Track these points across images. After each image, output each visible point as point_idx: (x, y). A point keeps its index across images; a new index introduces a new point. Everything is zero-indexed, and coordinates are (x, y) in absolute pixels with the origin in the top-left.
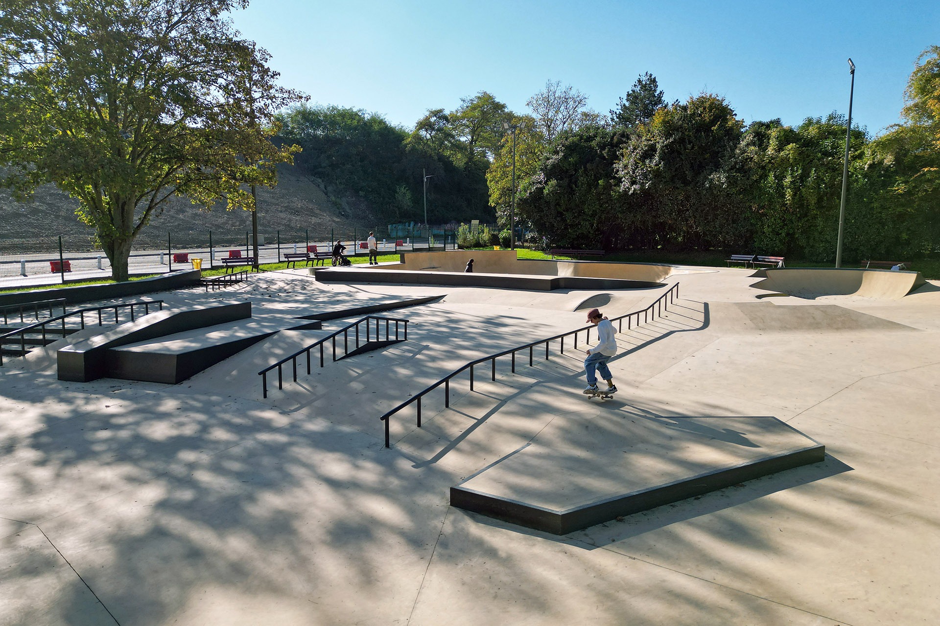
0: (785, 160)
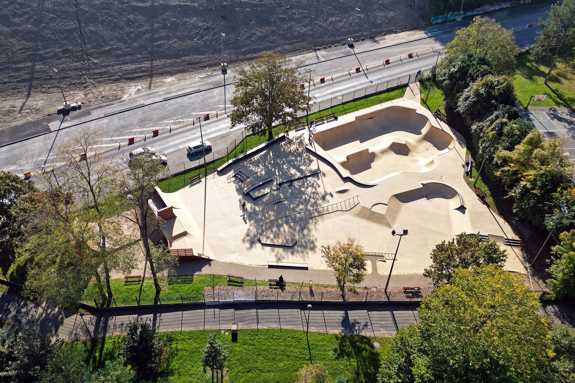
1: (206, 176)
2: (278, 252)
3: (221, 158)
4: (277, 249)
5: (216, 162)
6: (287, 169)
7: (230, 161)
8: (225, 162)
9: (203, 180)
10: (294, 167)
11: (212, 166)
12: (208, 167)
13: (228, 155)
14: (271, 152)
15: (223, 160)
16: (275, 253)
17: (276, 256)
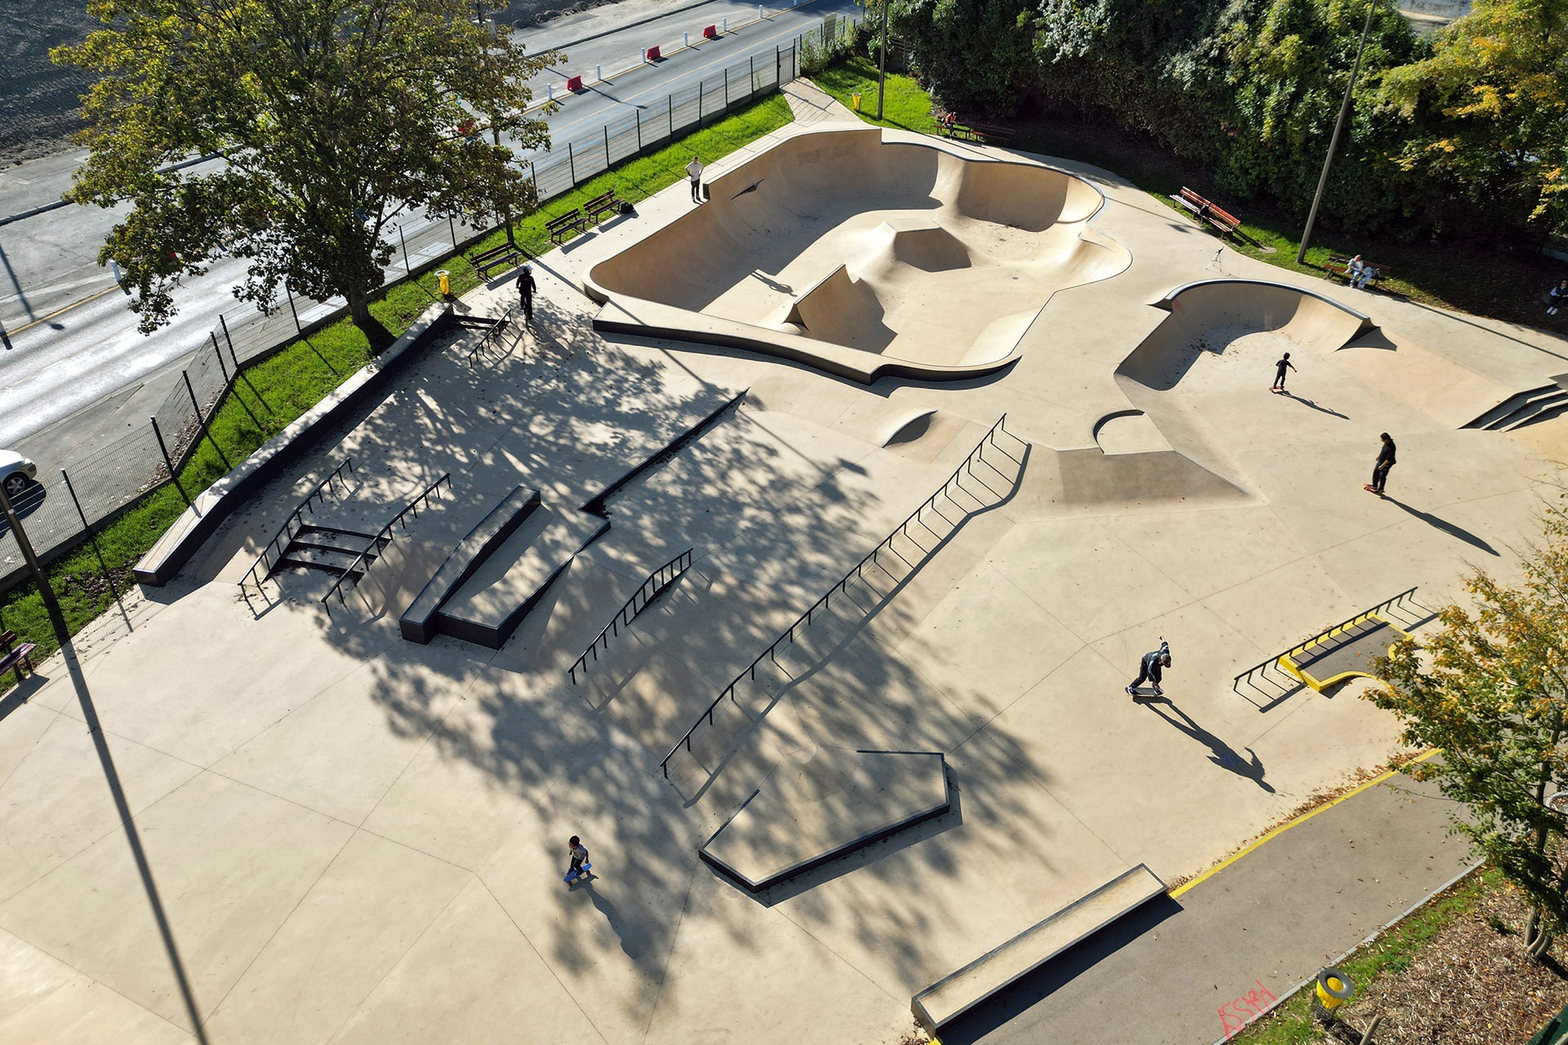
0: (1277, 63)
1: (63, 636)
2: (858, 910)
3: (134, 505)
4: (833, 891)
5: (108, 535)
6: (557, 434)
7: (207, 501)
8: (175, 514)
9: (53, 667)
10: (591, 414)
11: (86, 563)
12: (56, 582)
13: (175, 475)
14: (421, 393)
15: (153, 507)
16: (843, 919)
17: (865, 937)
